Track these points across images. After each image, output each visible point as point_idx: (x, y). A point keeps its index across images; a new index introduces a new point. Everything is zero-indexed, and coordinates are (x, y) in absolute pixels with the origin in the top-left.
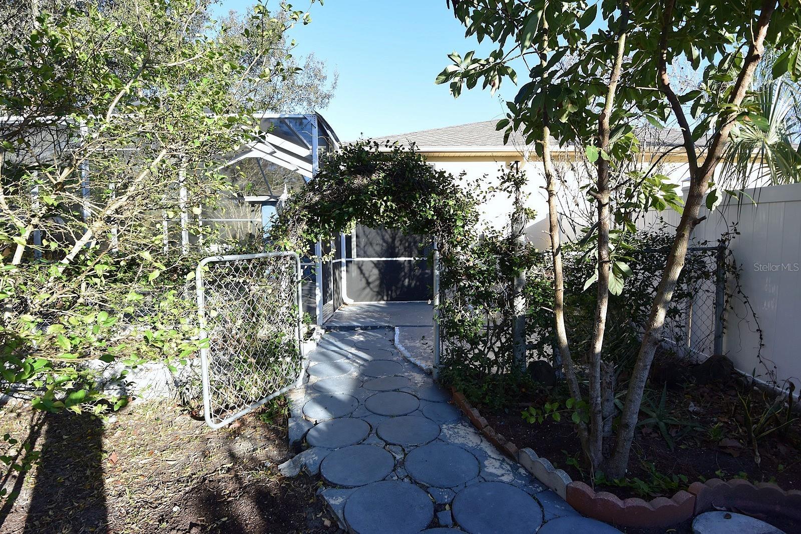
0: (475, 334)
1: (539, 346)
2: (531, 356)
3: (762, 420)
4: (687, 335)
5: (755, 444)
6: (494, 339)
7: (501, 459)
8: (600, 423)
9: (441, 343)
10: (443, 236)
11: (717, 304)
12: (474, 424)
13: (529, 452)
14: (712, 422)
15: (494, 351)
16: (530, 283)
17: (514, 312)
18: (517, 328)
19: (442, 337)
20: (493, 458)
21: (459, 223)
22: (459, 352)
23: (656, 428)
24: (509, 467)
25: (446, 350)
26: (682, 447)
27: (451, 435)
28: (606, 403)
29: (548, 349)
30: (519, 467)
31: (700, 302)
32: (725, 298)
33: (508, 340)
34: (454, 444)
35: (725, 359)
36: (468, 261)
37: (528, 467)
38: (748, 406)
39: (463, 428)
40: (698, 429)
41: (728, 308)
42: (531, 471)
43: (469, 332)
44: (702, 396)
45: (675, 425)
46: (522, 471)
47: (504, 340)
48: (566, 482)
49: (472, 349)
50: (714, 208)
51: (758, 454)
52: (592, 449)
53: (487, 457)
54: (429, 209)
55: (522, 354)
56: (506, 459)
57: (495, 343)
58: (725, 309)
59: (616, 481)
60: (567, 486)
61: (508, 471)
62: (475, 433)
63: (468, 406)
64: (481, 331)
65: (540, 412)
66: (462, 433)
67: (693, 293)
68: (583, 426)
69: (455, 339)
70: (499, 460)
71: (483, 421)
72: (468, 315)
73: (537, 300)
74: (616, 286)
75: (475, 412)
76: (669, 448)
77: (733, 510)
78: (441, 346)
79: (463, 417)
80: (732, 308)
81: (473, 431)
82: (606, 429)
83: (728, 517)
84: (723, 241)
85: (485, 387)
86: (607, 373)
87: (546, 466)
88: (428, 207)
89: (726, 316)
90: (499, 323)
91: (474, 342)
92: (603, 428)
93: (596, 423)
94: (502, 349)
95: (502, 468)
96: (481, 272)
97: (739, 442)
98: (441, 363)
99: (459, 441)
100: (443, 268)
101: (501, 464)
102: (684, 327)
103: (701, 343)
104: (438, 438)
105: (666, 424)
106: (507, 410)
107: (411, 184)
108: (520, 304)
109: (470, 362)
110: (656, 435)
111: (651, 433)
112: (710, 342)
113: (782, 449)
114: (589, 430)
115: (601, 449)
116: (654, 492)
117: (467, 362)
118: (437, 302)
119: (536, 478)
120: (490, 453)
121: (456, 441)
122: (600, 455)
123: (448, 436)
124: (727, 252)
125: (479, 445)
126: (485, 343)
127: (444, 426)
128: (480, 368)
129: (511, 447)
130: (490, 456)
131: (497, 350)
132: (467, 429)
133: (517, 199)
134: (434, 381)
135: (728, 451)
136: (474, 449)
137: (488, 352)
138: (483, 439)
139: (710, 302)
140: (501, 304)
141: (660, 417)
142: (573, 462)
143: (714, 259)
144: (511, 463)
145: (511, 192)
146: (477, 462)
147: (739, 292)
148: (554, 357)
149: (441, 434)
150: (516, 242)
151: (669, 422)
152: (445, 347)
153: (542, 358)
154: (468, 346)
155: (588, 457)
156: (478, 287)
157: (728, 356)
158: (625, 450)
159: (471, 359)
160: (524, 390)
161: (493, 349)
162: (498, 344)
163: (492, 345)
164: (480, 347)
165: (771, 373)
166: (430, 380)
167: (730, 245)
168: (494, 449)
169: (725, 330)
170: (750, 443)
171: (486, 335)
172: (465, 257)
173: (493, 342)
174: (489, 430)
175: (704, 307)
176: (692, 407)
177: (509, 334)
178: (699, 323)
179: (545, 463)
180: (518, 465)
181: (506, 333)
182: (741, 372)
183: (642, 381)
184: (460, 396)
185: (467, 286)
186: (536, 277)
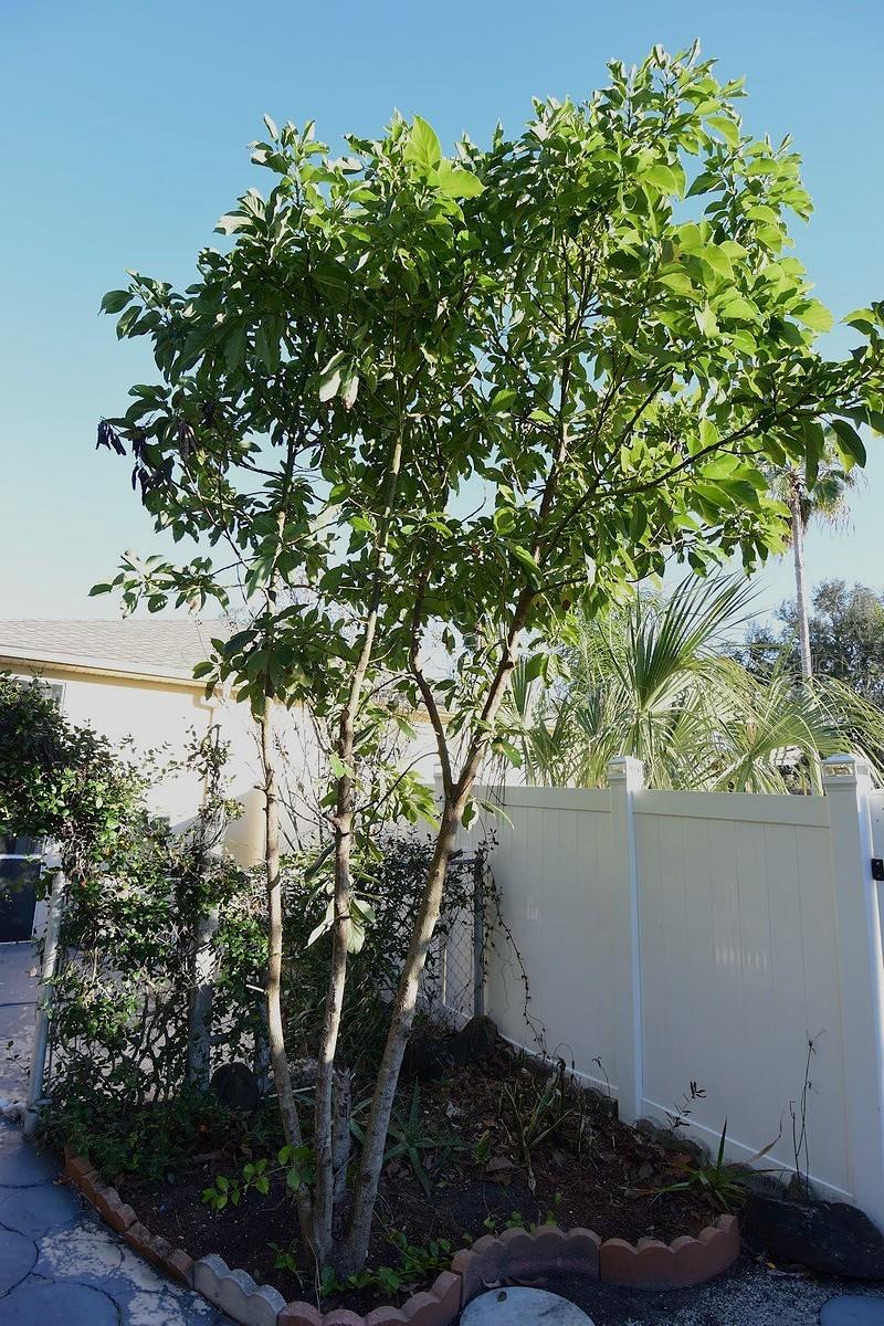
0: (120, 1028)
1: (233, 1037)
2: (219, 1055)
3: (534, 1119)
4: (441, 991)
5: (528, 1157)
6: (155, 1032)
7: (161, 1289)
8: (330, 1179)
9: (48, 1053)
10: (77, 845)
11: (476, 940)
12: (109, 1224)
13: (214, 1261)
14: (476, 1130)
15: (152, 1056)
16: (226, 926)
17: (193, 978)
18: (197, 1008)
19: (52, 1040)
20: (146, 1292)
21: (111, 825)
22: (84, 1067)
23: (406, 1159)
24: (176, 1305)
25: (58, 1066)
26: (441, 1185)
27: (59, 1260)
28: (338, 1143)
29: (247, 1040)
30: (194, 1298)
31: (456, 939)
32: (485, 929)
33: (179, 1031)
34: (66, 1280)
35: (487, 1021)
36: (120, 889)
37: (210, 1294)
38: (517, 1099)
39: (86, 1235)
40: (459, 1149)
41: (489, 945)
42: (215, 1300)
43: (108, 1026)
44: (463, 1087)
45: (431, 1149)
46: (200, 1305)
47: (171, 1032)
48: (276, 1309)
49: (111, 1058)
50: (470, 827)
51: (532, 1174)
52: (316, 1228)
53: (132, 1290)
54: (56, 796)
55: (204, 1056)
56: (170, 1286)
57: (157, 1039)
58: (485, 947)
59: (353, 1279)
60: (278, 1317)
61: (175, 1311)
62: (111, 1242)
63: (96, 1187)
64: (131, 1019)
65: (235, 1183)
66: (83, 1248)
67: (449, 925)
68: (304, 1192)
69: (77, 1043)
70: (157, 1292)
71: (126, 1212)
72: (110, 990)
73: (234, 955)
74: (354, 939)
75: (112, 1197)
76: (424, 1192)
77: (509, 1282)
78: (47, 1058)
79: (88, 1212)
80: (493, 945)
81: (107, 1238)
82: (338, 1189)
83: (502, 1297)
84: (481, 852)
85: (134, 1137)
86: (340, 1090)
87: (242, 1285)
88: (54, 792)
89: (487, 957)
90: (166, 999)
91: (115, 1045)
92: (333, 1188)
93: (323, 1182)
94: (169, 1050)
95: (163, 1309)
96: (142, 910)
97: (510, 1159)
98: (43, 1095)
99: (75, 1269)
100: (70, 903)
101: (161, 1299)
102: (437, 977)
103: (458, 999)
104: (34, 1272)
105: (419, 1149)
106: (171, 1178)
107: (25, 748)
108: (206, 963)
109: (104, 1087)
110: (406, 1172)
111: (399, 1172)
112: (468, 997)
113: (558, 1158)
114: (313, 1199)
115: (330, 1227)
116: (407, 1284)
117: (99, 1085)
118: (49, 971)
119: (225, 1313)
120: (139, 1282)
121: (72, 1271)
122: (329, 1237)
123: (54, 1263)
124: (485, 867)
125: (118, 1269)
126: (137, 1042)
127: (47, 1241)
128: (124, 1095)
129: (181, 1259)
130: (139, 1289)
131: (157, 1053)
132: (91, 1236)
133: (214, 785)
134: (25, 1137)
135: (497, 1178)
136: (107, 1280)
137: (141, 1059)
138: (125, 1251)
139: (468, 938)
140: (174, 966)
141: (410, 1140)
142: (285, 1261)
143: (471, 876)
144: (180, 1294)
145: (205, 772)
146: (115, 1310)
147: (500, 924)
148: (256, 1055)
149: (40, 1262)
150: (207, 856)
151: (423, 1145)
152: (55, 1060)
153: (237, 1059)
154: (105, 1053)
155: (309, 1248)
156: (133, 939)
157: (491, 1016)
158: (366, 1216)
159: (108, 1079)
160: (203, 1128)
161: (152, 1052)
162: (162, 1042)
163: (150, 1044)
164: (128, 1053)
165: (540, 1039)
166: (16, 1136)
167: (489, 857)
168: (147, 1270)
169: (486, 977)
170: (522, 1158)
171: (142, 1026)
172: (115, 882)
173: (152, 1037)
174: (139, 1232)
175: (462, 945)
176: (452, 1111)
177: (183, 1019)
178: (456, 970)
179: (241, 1278)
180: (193, 1293)
181: (178, 1018)
182: (507, 1039)
183: (389, 1099)
184: (81, 1166)
185: (112, 936)
186: (235, 914)
